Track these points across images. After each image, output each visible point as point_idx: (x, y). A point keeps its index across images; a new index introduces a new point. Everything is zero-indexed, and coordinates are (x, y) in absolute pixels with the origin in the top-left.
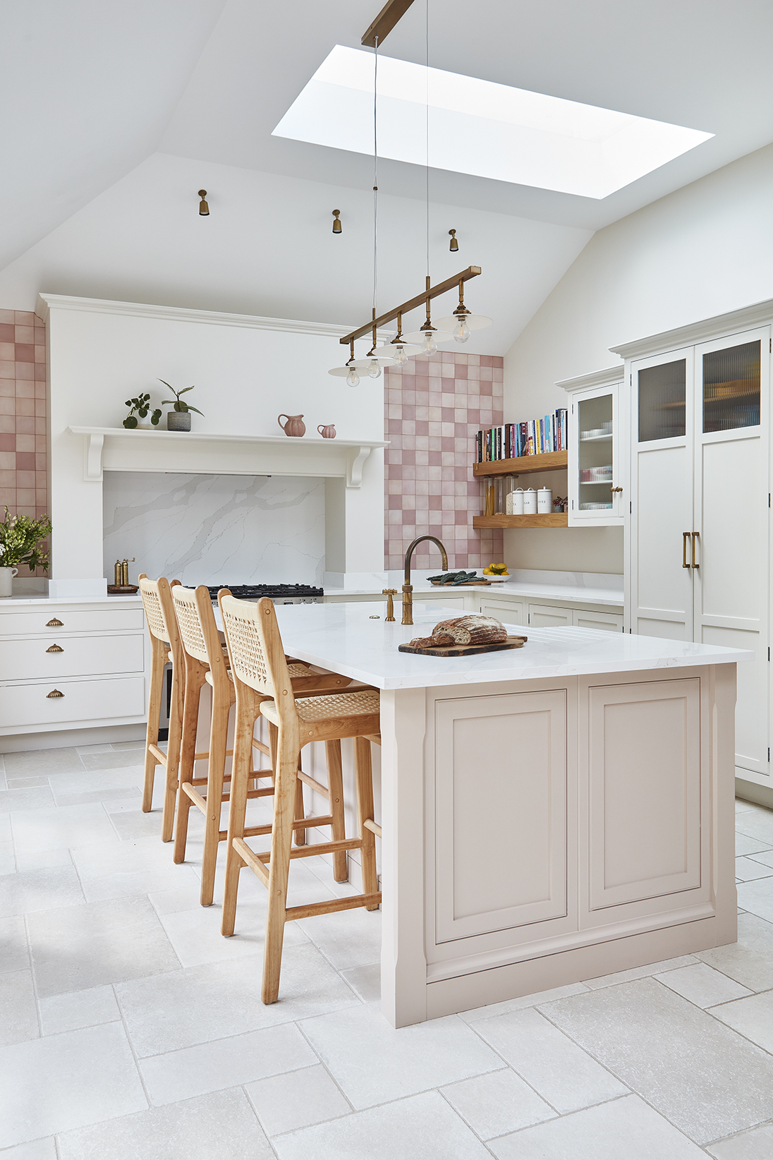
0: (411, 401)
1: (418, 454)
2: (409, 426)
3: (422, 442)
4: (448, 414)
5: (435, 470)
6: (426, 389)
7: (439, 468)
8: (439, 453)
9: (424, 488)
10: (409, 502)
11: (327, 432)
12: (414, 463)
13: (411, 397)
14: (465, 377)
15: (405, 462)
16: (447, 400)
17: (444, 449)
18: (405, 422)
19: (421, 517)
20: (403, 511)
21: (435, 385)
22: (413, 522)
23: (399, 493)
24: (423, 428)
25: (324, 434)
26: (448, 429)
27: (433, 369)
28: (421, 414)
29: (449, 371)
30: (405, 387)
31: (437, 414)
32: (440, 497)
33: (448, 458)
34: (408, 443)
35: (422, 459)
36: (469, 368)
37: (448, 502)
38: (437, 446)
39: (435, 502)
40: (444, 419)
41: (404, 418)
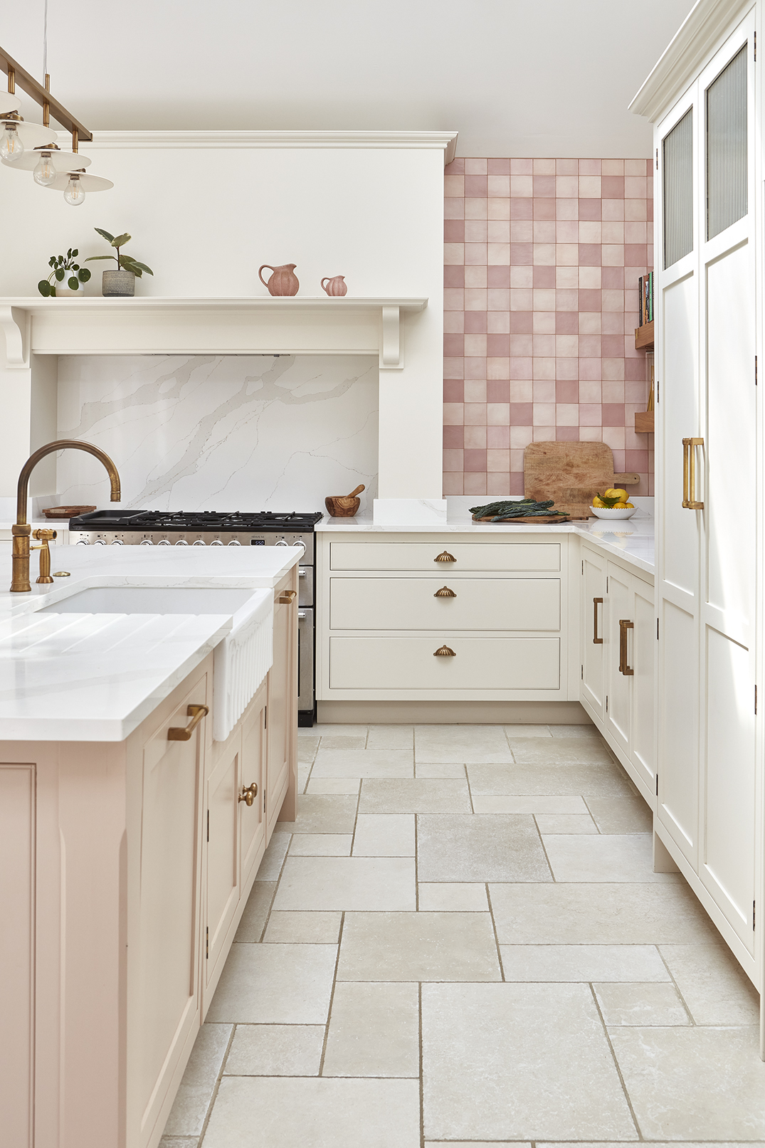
0: (525, 237)
1: (537, 318)
2: (521, 275)
3: (544, 299)
4: (590, 254)
5: (567, 343)
6: (553, 217)
7: (573, 339)
8: (575, 314)
9: (547, 368)
10: (521, 392)
11: (335, 287)
12: (530, 332)
13: (524, 232)
14: (620, 195)
15: (515, 330)
16: (589, 232)
17: (582, 308)
18: (515, 270)
19: (542, 414)
20: (512, 405)
21: (568, 211)
22: (529, 422)
23: (505, 376)
24: (545, 278)
25: (330, 292)
26: (590, 277)
27: (564, 187)
28: (542, 256)
29: (591, 187)
30: (514, 217)
31: (570, 255)
32: (575, 384)
33: (590, 323)
34: (520, 301)
35: (543, 324)
36: (628, 182)
37: (590, 391)
38: (570, 303)
39: (567, 391)
40: (582, 262)
41: (513, 262)
